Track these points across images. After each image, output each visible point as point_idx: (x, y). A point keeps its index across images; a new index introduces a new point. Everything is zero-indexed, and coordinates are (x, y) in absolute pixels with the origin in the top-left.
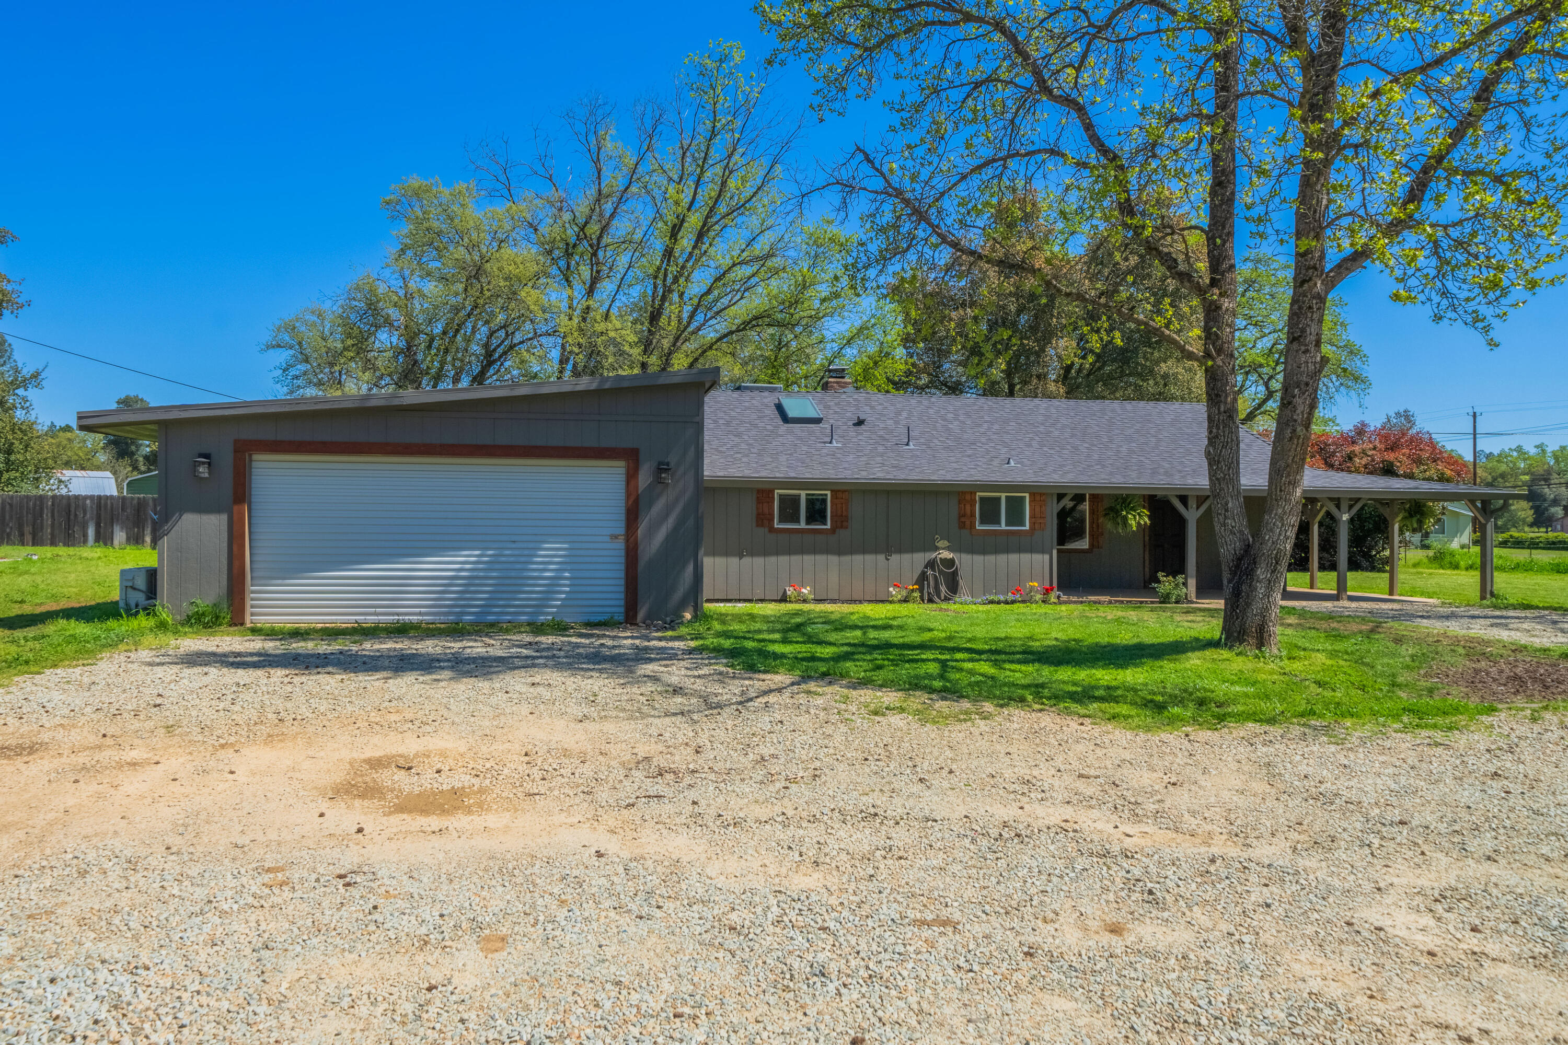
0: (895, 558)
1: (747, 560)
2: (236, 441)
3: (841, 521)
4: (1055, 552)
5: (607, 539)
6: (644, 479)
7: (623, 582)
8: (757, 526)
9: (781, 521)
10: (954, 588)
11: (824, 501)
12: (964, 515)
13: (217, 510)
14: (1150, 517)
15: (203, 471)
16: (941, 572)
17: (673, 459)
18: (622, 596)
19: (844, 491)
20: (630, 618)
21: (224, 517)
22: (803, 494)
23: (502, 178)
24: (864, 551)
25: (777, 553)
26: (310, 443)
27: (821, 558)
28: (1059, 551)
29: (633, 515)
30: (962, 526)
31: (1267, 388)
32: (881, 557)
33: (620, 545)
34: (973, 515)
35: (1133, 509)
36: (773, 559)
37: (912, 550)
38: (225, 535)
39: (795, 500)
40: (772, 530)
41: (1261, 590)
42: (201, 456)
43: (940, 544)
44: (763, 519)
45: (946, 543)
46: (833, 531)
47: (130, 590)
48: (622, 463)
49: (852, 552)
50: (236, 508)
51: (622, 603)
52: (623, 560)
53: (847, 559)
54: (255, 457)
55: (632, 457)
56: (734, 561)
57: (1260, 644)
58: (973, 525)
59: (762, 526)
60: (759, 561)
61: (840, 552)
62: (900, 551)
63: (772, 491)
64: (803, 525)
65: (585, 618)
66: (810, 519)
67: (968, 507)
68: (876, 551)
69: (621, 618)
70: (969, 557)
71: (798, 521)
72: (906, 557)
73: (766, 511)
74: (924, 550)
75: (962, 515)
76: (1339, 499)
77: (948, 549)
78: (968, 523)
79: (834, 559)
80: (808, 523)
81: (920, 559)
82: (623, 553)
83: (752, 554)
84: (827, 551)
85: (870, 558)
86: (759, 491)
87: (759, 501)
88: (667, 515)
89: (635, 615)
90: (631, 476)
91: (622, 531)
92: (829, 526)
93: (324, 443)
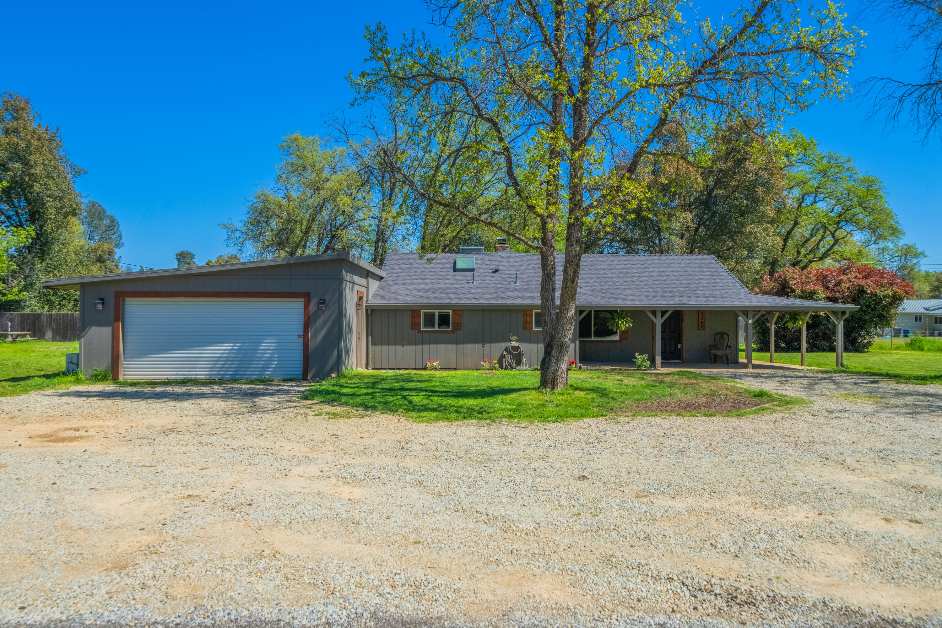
0: (487, 346)
1: (406, 347)
2: (116, 292)
3: (458, 326)
4: (577, 342)
5: (296, 337)
6: (312, 308)
7: (302, 359)
8: (412, 329)
9: (425, 326)
10: (519, 363)
11: (449, 315)
12: (526, 323)
13: (107, 325)
14: (633, 323)
15: (100, 307)
16: (511, 354)
17: (327, 298)
18: (302, 366)
19: (458, 310)
20: (305, 378)
21: (110, 328)
22: (437, 312)
23: (343, 131)
24: (470, 342)
25: (422, 343)
26: (151, 292)
27: (446, 346)
28: (580, 341)
29: (307, 325)
30: (525, 328)
31: (834, 237)
32: (480, 345)
33: (301, 340)
34: (531, 322)
35: (623, 318)
36: (420, 347)
37: (497, 341)
38: (111, 337)
39: (433, 315)
40: (420, 331)
41: (554, 361)
42: (100, 299)
43: (513, 338)
44: (415, 325)
45: (516, 338)
46: (453, 331)
47: (70, 364)
48: (303, 300)
49: (463, 342)
50: (115, 324)
51: (302, 369)
52: (302, 348)
53: (460, 346)
54: (127, 299)
55: (307, 296)
56: (399, 348)
57: (553, 388)
58: (531, 328)
59: (414, 329)
60: (413, 348)
61: (457, 342)
62: (490, 342)
63: (420, 311)
64: (436, 328)
65: (282, 378)
66: (440, 325)
67: (528, 318)
68: (477, 342)
69: (301, 377)
70: (529, 345)
71: (433, 326)
72: (494, 345)
73: (416, 321)
74: (504, 341)
75: (525, 322)
76: (747, 311)
77: (517, 341)
78: (528, 327)
79: (453, 346)
80: (439, 327)
81: (502, 346)
82: (302, 344)
83: (409, 344)
84: (450, 342)
85: (473, 346)
86: (413, 311)
87: (413, 316)
88: (324, 325)
89: (307, 375)
90: (306, 307)
91: (302, 334)
92: (450, 329)
93: (157, 292)
